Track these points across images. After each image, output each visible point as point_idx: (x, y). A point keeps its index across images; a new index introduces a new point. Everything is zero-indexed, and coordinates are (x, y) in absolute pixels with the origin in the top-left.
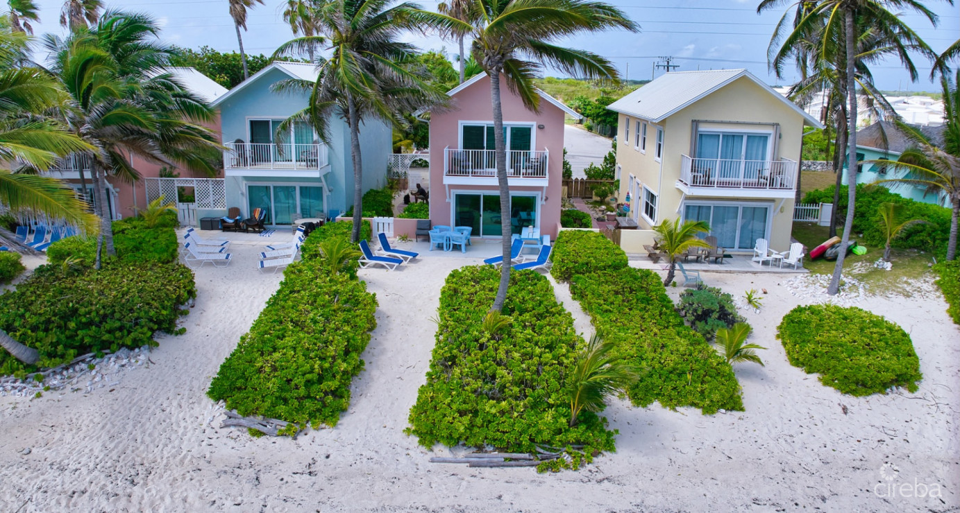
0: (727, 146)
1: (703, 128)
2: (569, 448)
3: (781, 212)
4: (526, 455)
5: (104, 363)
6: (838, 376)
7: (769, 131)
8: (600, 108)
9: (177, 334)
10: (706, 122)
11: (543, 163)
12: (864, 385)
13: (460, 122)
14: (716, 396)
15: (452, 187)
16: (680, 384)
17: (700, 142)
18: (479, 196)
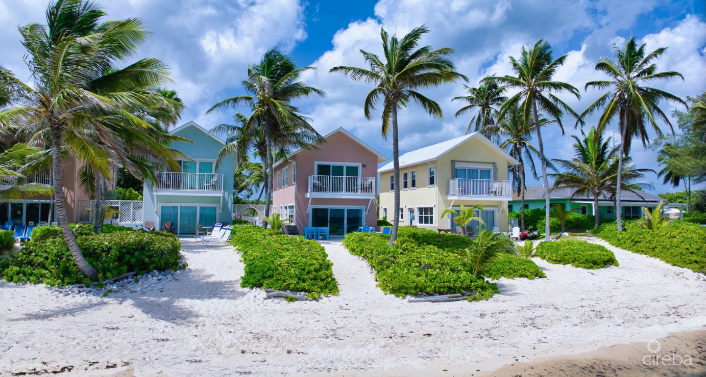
0: (470, 175)
1: (458, 165)
2: (479, 289)
3: (502, 212)
4: (459, 295)
5: (145, 279)
6: (582, 261)
7: (490, 167)
9: (181, 268)
10: (458, 161)
11: (371, 185)
12: (596, 264)
13: (316, 162)
14: (533, 270)
15: (313, 200)
16: (512, 267)
17: (455, 172)
18: (327, 209)
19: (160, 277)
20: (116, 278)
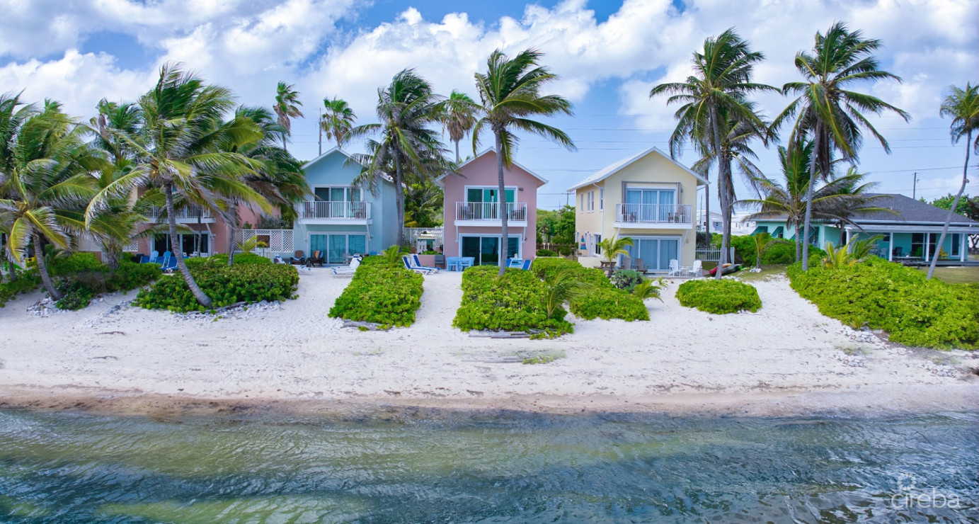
0: (647, 198)
1: (630, 186)
2: (547, 329)
3: (687, 242)
4: (524, 332)
5: (253, 308)
6: (707, 304)
7: (674, 187)
8: (565, 221)
9: (292, 299)
10: (632, 182)
11: (523, 211)
12: (723, 308)
13: (465, 186)
14: (633, 312)
15: (461, 228)
16: (612, 307)
17: (627, 194)
18: (479, 238)
19: (266, 306)
20: (227, 307)
